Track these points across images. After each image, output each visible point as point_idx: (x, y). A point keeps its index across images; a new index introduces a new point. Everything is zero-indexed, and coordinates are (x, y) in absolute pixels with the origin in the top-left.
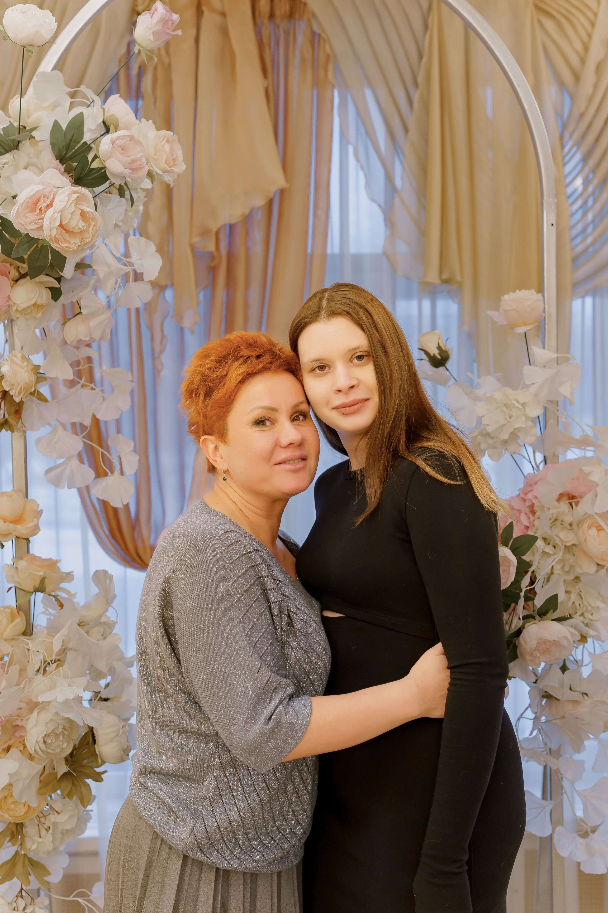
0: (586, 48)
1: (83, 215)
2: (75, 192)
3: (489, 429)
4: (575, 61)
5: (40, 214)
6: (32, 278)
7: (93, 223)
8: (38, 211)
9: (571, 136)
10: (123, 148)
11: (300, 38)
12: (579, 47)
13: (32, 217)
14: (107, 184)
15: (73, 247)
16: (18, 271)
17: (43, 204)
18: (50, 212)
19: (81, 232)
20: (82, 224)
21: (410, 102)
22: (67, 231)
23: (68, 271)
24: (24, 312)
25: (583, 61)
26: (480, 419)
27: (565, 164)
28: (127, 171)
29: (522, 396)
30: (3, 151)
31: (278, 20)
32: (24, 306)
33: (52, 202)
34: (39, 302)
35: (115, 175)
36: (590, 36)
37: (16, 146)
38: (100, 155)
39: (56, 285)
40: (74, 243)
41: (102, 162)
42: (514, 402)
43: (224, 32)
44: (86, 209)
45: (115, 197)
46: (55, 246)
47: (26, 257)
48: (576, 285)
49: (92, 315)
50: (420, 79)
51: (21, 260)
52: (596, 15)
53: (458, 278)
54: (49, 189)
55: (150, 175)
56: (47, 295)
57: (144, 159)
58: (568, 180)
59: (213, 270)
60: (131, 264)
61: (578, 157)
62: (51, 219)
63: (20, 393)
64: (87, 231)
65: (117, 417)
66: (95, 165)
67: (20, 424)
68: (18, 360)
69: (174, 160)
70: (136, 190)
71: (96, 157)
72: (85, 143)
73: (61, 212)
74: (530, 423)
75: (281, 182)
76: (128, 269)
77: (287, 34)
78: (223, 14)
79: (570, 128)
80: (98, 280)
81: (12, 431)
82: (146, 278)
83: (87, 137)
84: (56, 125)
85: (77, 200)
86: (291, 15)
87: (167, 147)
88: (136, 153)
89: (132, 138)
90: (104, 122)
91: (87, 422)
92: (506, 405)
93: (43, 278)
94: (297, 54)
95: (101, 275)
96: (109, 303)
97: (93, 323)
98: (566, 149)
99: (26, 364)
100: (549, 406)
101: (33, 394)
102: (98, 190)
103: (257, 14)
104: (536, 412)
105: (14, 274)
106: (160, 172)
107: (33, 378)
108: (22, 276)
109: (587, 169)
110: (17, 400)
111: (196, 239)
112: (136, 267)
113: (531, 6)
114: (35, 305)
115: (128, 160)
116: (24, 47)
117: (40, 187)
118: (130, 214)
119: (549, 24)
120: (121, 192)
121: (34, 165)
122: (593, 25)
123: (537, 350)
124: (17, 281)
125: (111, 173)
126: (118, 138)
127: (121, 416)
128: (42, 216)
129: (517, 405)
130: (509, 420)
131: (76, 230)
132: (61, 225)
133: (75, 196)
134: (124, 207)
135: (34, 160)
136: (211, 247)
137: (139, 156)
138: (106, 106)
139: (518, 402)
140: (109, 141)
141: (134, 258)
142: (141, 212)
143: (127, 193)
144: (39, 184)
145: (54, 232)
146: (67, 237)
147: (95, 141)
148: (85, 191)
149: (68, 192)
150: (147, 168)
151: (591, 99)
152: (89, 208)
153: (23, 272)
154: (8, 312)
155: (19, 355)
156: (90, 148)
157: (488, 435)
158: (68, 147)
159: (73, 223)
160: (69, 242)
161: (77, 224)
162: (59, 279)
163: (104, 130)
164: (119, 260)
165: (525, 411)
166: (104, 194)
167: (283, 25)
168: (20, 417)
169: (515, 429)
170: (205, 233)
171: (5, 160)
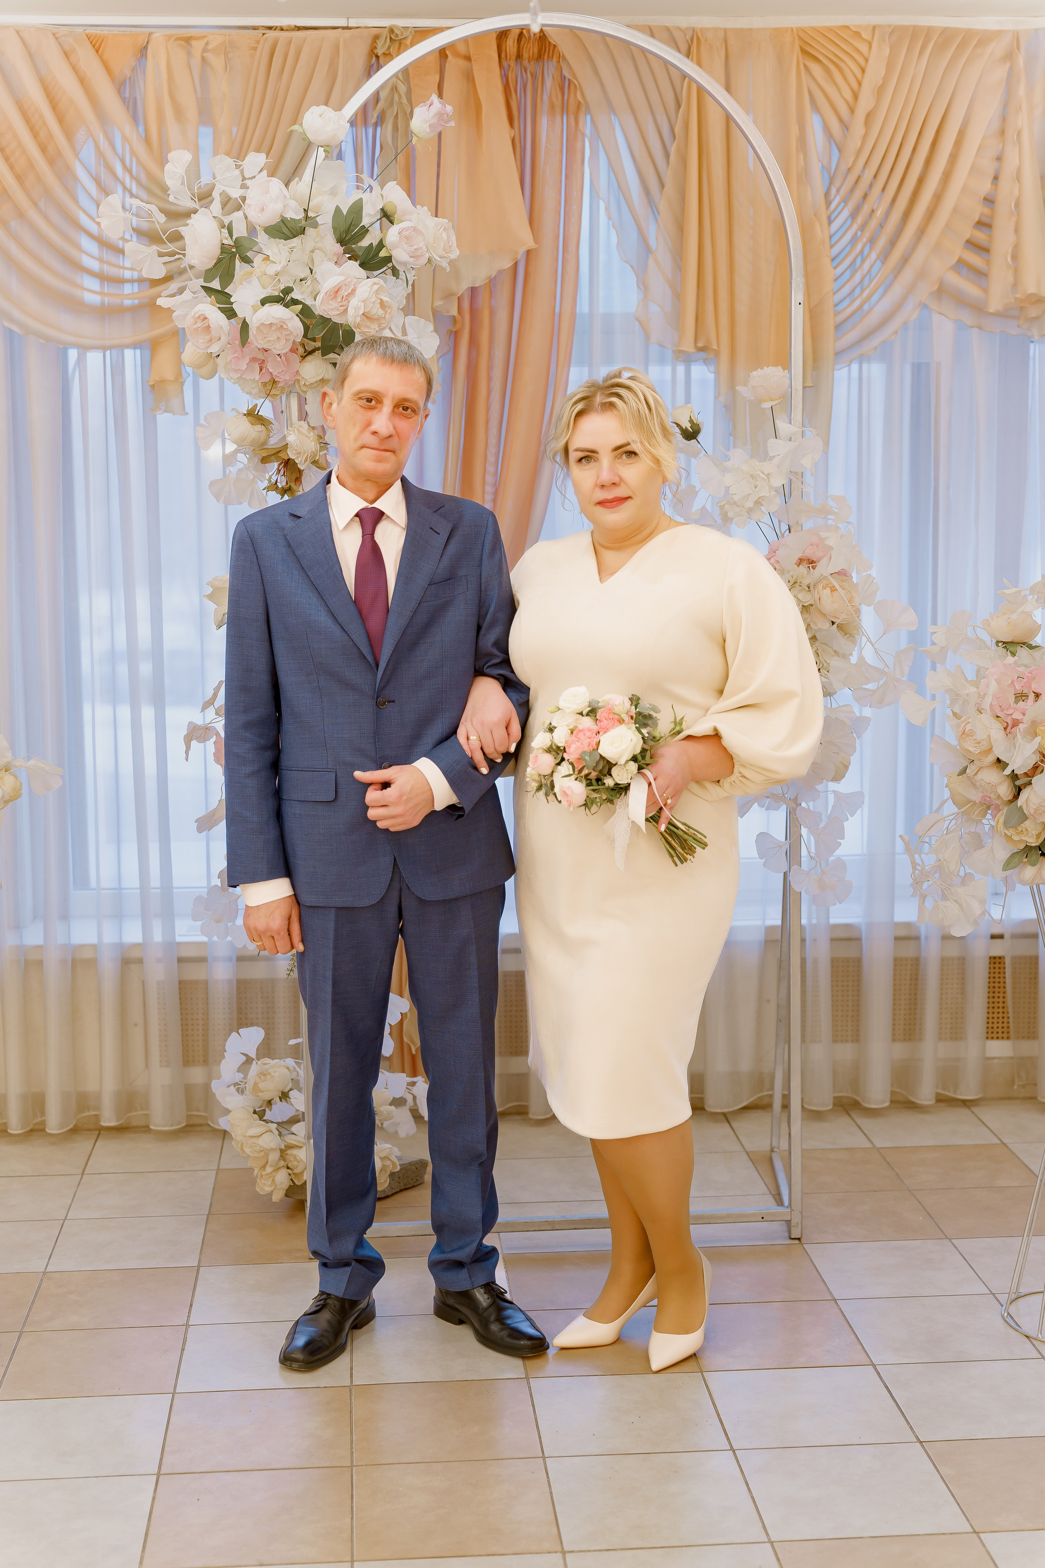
0: (856, 96)
1: (382, 304)
2: (375, 284)
3: (736, 498)
4: (843, 110)
6: (323, 355)
7: (389, 311)
9: (838, 191)
10: (407, 239)
12: (848, 95)
14: (386, 268)
19: (379, 319)
20: (380, 312)
22: (367, 318)
24: (311, 386)
26: (727, 489)
27: (830, 222)
28: (411, 260)
29: (768, 467)
30: (291, 235)
31: (525, 62)
32: (313, 380)
35: (400, 263)
36: (860, 83)
41: (388, 251)
42: (759, 473)
43: (470, 77)
44: (385, 299)
45: (391, 278)
47: (319, 336)
48: (837, 354)
52: (867, 60)
55: (429, 259)
58: (834, 239)
61: (846, 213)
63: (305, 461)
64: (384, 318)
68: (305, 431)
72: (363, 227)
74: (773, 493)
78: (468, 59)
79: (837, 184)
83: (365, 221)
85: (378, 291)
86: (540, 56)
87: (444, 236)
88: (419, 242)
90: (382, 208)
92: (752, 476)
94: (546, 99)
98: (833, 206)
100: (792, 477)
101: (314, 462)
102: (378, 272)
103: (503, 55)
104: (778, 481)
106: (438, 259)
107: (318, 448)
109: (855, 227)
110: (301, 468)
113: (797, 50)
115: (412, 249)
119: (816, 70)
121: (320, 249)
122: (863, 71)
123: (782, 426)
124: (304, 357)
125: (397, 261)
129: (762, 475)
130: (754, 489)
131: (375, 317)
135: (319, 245)
137: (421, 246)
138: (384, 193)
139: (763, 473)
143: (403, 276)
145: (358, 320)
147: (372, 225)
148: (382, 282)
153: (309, 349)
154: (293, 385)
156: (367, 231)
157: (735, 503)
159: (374, 311)
165: (769, 481)
169: (760, 498)
171: (294, 245)
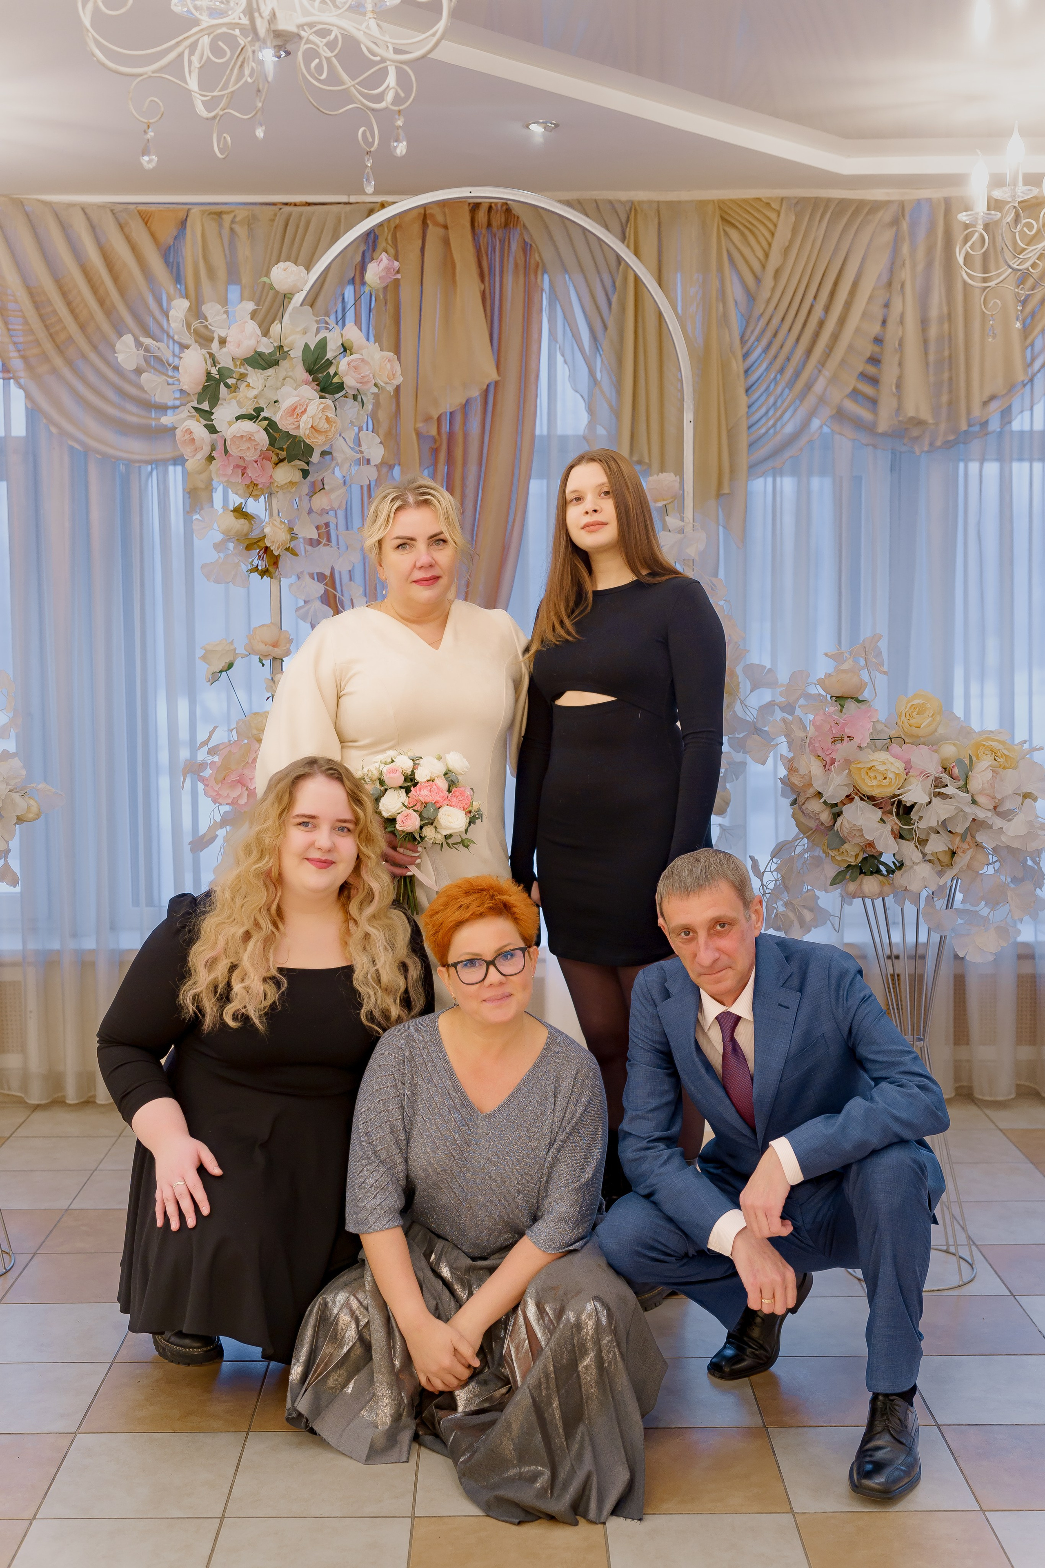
0: (767, 255)
1: (328, 419)
2: (322, 403)
4: (757, 266)
5: (297, 418)
6: (289, 462)
7: (334, 425)
8: (295, 416)
10: (355, 368)
11: (514, 246)
12: (760, 254)
13: (291, 420)
14: (344, 392)
15: (320, 442)
16: (278, 456)
17: (299, 411)
18: (304, 417)
19: (326, 432)
20: (326, 426)
21: (610, 303)
22: (316, 430)
23: (315, 458)
24: (282, 487)
25: (764, 267)
28: (358, 386)
30: (267, 366)
31: (495, 230)
32: (283, 483)
33: (306, 409)
34: (294, 480)
35: (350, 388)
36: (770, 245)
37: (277, 363)
38: (340, 372)
39: (305, 467)
40: (321, 439)
41: (340, 378)
43: (446, 242)
44: (330, 415)
45: (350, 401)
46: (307, 441)
47: (285, 447)
48: (751, 467)
49: (332, 490)
50: (618, 283)
51: (282, 449)
52: (775, 226)
53: (647, 460)
54: (303, 400)
55: (376, 385)
56: (299, 475)
57: (371, 376)
59: (435, 451)
60: (362, 452)
62: (306, 423)
63: (278, 548)
64: (330, 430)
65: (350, 568)
66: (335, 380)
67: (277, 573)
68: (277, 524)
69: (394, 375)
70: (366, 394)
71: (336, 374)
72: (328, 359)
73: (312, 417)
75: (494, 376)
76: (360, 456)
77: (502, 242)
78: (446, 227)
80: (337, 464)
81: (271, 578)
82: (372, 463)
83: (330, 355)
84: (306, 346)
85: (324, 409)
86: (506, 225)
87: (389, 366)
88: (366, 371)
89: (363, 360)
90: (342, 344)
91: (327, 573)
93: (297, 462)
94: (511, 260)
95: (339, 461)
96: (345, 481)
97: (333, 496)
99: (283, 526)
101: (287, 549)
102: (337, 396)
103: (476, 224)
105: (275, 459)
106: (383, 385)
107: (288, 537)
108: (281, 461)
110: (276, 554)
111: (420, 425)
112: (365, 454)
113: (717, 218)
114: (291, 483)
115: (360, 376)
116: (285, 295)
117: (298, 399)
118: (362, 413)
119: (734, 234)
120: (355, 398)
121: (290, 377)
122: (773, 234)
124: (277, 464)
125: (348, 386)
126: (352, 360)
127: (353, 567)
128: (299, 419)
131: (322, 430)
132: (312, 427)
133: (322, 406)
134: (357, 409)
135: (290, 374)
136: (434, 432)
137: (367, 373)
138: (344, 332)
140: (346, 364)
141: (364, 448)
142: (370, 410)
143: (359, 399)
144: (296, 396)
145: (307, 432)
146: (317, 435)
147: (335, 358)
148: (329, 402)
149: (317, 403)
150: (373, 382)
151: (769, 301)
152: (331, 415)
153: (281, 458)
154: (269, 487)
155: (278, 520)
156: (331, 363)
158: (315, 363)
159: (321, 425)
160: (317, 438)
161: (323, 425)
162: (308, 463)
163: (342, 350)
164: (352, 449)
166: (343, 398)
167: (499, 234)
168: (277, 567)
170: (428, 419)
171: (269, 374)
